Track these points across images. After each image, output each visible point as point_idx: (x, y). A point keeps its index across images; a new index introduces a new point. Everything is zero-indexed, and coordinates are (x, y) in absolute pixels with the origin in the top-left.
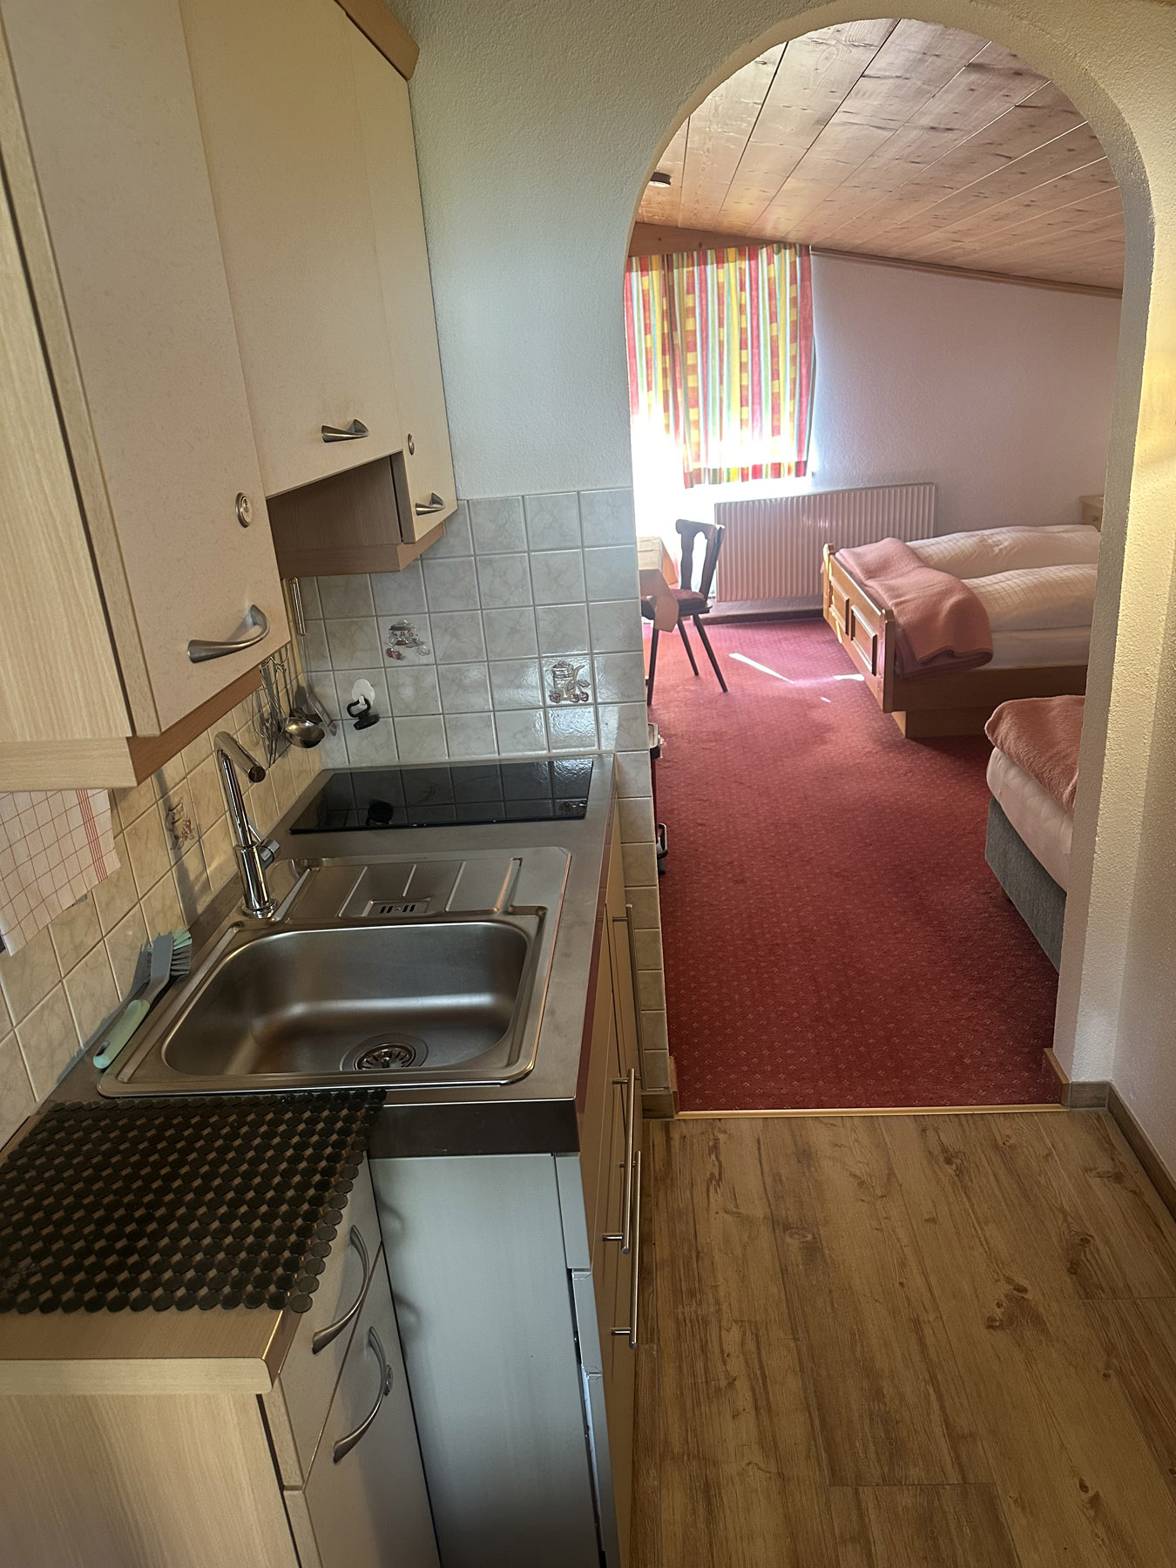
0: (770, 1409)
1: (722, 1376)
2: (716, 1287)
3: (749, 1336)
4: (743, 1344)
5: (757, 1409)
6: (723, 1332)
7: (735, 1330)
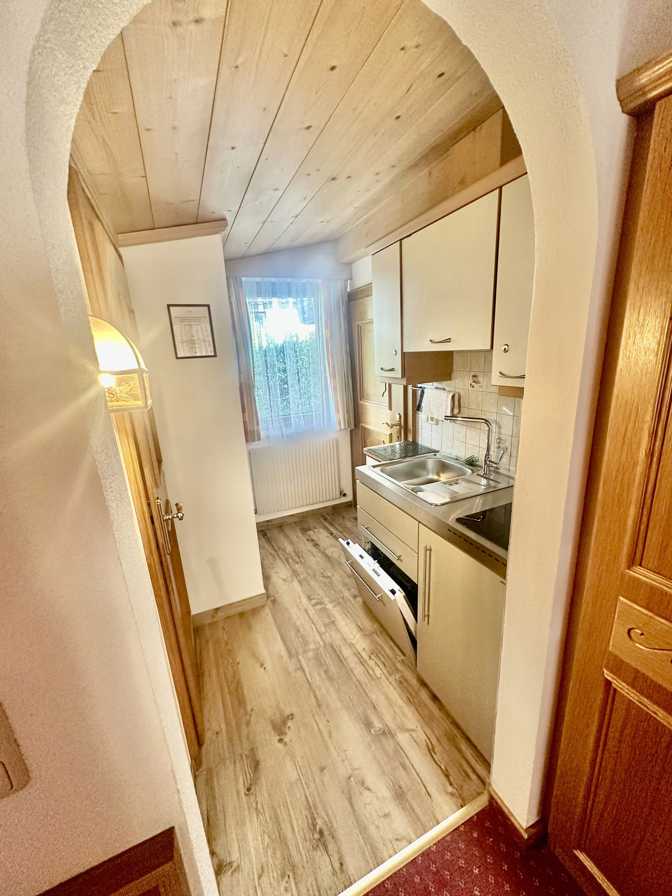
0: (356, 654)
1: (374, 658)
2: (395, 689)
3: (373, 674)
4: (374, 671)
5: (359, 653)
6: (381, 672)
7: (379, 676)
